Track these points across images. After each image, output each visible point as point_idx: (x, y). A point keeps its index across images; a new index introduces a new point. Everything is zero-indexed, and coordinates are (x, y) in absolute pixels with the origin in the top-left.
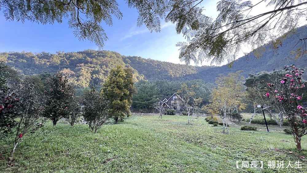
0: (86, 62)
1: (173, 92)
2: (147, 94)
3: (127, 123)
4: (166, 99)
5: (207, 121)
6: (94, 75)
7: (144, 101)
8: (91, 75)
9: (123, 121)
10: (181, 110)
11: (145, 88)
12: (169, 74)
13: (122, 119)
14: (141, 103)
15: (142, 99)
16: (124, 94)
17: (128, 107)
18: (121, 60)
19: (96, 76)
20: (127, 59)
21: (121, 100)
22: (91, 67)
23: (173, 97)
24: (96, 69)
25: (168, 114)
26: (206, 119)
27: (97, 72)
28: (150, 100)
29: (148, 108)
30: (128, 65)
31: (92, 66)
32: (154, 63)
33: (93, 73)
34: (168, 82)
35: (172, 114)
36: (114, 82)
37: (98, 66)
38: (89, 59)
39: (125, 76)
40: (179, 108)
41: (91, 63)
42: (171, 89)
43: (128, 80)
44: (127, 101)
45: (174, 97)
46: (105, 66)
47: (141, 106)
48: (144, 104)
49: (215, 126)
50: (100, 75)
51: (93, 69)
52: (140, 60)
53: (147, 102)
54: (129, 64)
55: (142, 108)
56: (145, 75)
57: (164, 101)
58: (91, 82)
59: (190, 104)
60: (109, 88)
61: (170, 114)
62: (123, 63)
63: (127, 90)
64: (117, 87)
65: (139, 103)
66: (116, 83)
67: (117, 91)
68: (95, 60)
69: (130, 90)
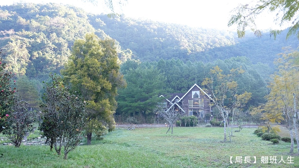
0: (18, 28)
1: (190, 83)
2: (141, 87)
3: (109, 142)
4: (177, 96)
5: (260, 135)
6: (35, 54)
7: (136, 102)
8: (30, 52)
9: (102, 139)
10: (207, 117)
11: (138, 75)
12: (182, 48)
13: (99, 136)
14: (130, 106)
15: (133, 97)
16: (103, 89)
17: (111, 113)
18: (85, 21)
19: (38, 53)
20: (98, 20)
21: (96, 101)
22: (27, 37)
23: (191, 92)
24: (39, 41)
25: (183, 125)
26: (256, 132)
27: (41, 47)
28: (146, 99)
29: (144, 115)
30: (100, 30)
31: (30, 33)
32: (151, 26)
33: (32, 48)
34: (181, 62)
35: (191, 124)
36: (82, 66)
37: (42, 36)
38: (22, 20)
39: (102, 53)
40: (202, 112)
41: (27, 29)
42: (187, 77)
43: (107, 61)
44: (107, 101)
45: (193, 93)
46: (54, 34)
47: (130, 112)
48: (137, 107)
49: (275, 143)
50: (47, 52)
51: (33, 40)
52: (124, 20)
53: (142, 103)
54: (101, 28)
55: (132, 115)
56: (133, 50)
57: (173, 100)
58: (29, 67)
59: (228, 104)
60: (74, 78)
61: (187, 126)
62: (91, 26)
63: (107, 80)
64: (89, 75)
65: (127, 106)
66: (85, 68)
67: (89, 83)
68: (35, 23)
69: (113, 80)
